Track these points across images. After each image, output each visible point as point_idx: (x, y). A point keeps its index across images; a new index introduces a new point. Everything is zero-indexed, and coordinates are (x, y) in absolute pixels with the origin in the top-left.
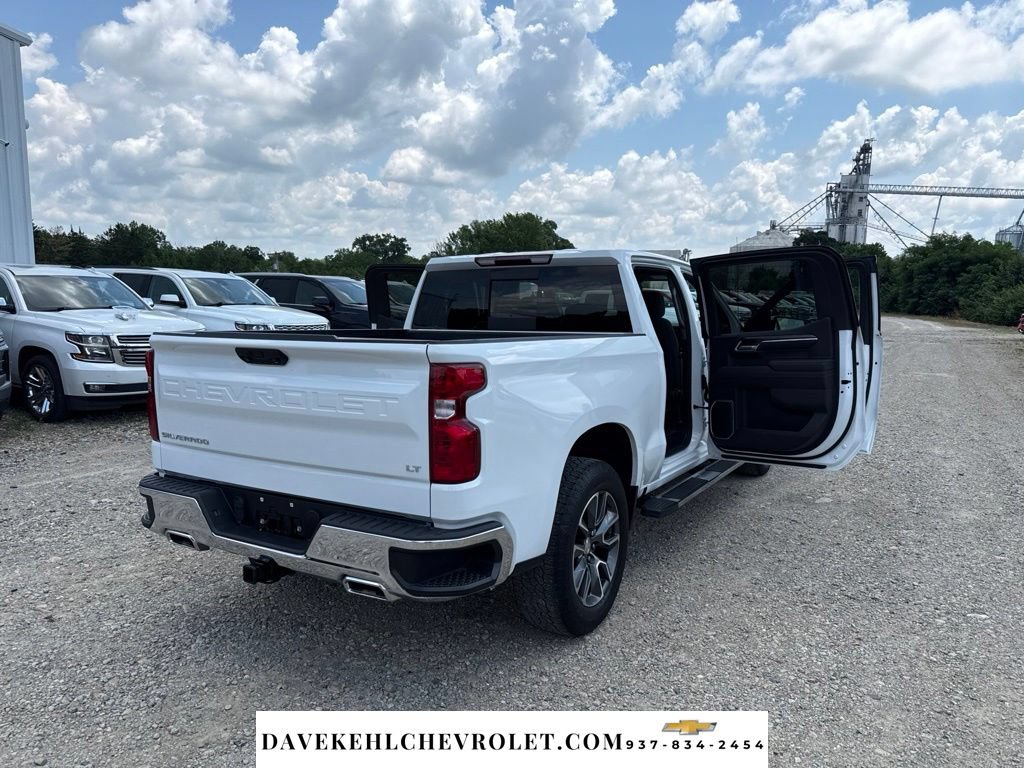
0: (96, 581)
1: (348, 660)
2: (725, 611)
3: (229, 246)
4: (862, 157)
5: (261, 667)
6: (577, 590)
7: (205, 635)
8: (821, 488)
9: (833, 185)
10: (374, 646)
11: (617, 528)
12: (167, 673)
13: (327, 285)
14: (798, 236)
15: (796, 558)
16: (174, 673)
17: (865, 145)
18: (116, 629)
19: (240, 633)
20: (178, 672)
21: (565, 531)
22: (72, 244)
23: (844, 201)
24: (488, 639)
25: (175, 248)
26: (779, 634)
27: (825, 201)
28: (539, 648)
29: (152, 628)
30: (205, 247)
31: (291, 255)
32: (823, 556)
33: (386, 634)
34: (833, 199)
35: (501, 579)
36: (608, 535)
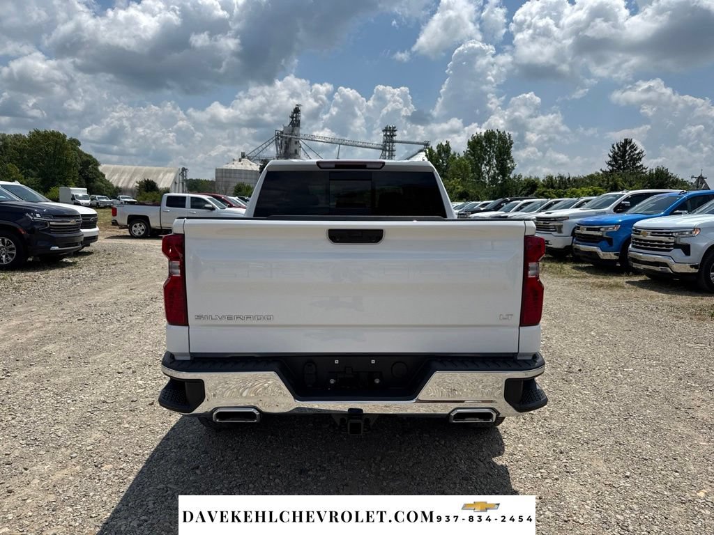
4: (295, 115)
9: (279, 132)
17: (296, 108)
23: (286, 143)
27: (274, 142)
34: (280, 142)
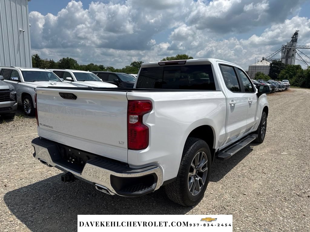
0: (26, 172)
1: (102, 210)
2: (248, 198)
3: (95, 65)
4: (295, 36)
5: (70, 211)
6: (190, 190)
7: (55, 196)
8: (283, 148)
9: (284, 46)
10: (113, 205)
11: (207, 165)
12: (36, 211)
13: (118, 76)
14: (271, 62)
15: (275, 177)
16: (39, 211)
17: (296, 33)
18: (25, 191)
19: (67, 196)
20: (41, 211)
21: (185, 168)
22: (50, 64)
23: (288, 51)
24: (155, 205)
25: (79, 65)
26: (270, 211)
27: (281, 51)
28: (174, 210)
29: (38, 191)
30: (88, 65)
31: (112, 68)
32: (286, 176)
33: (118, 200)
34: (284, 51)
35: (157, 188)
36: (203, 168)
